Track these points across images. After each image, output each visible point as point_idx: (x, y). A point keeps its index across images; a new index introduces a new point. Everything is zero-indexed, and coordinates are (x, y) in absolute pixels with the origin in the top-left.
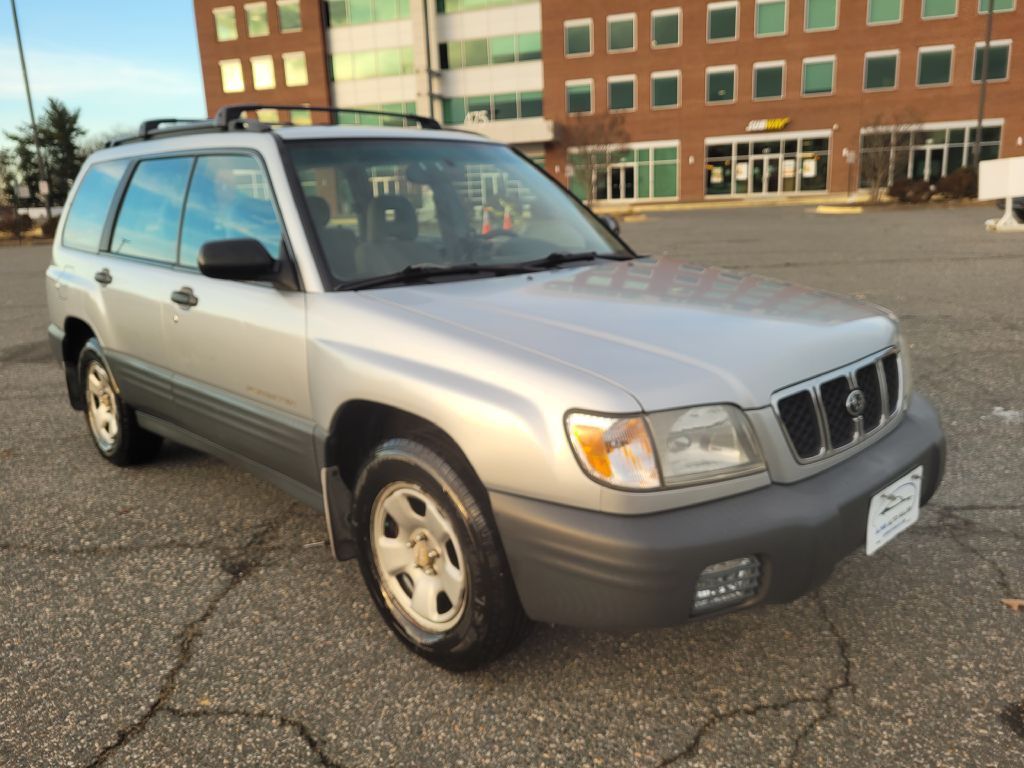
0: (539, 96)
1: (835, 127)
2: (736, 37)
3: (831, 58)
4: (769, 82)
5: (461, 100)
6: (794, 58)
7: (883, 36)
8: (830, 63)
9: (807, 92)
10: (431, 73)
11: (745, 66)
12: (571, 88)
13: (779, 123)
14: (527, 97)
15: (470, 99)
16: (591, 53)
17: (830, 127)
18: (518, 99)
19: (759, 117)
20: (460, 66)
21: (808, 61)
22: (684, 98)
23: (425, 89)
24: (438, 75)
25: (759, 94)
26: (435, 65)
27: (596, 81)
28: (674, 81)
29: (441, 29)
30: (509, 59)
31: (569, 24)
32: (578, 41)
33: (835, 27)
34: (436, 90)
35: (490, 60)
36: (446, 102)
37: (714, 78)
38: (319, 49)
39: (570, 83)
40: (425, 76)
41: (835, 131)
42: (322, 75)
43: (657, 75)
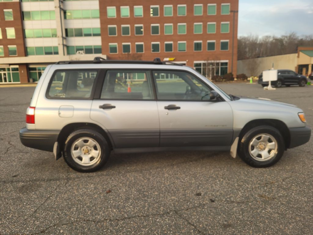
0: (100, 47)
1: (187, 60)
2: (159, 34)
3: (185, 42)
4: (169, 47)
5: (73, 47)
6: (175, 41)
7: (198, 37)
8: (185, 43)
9: (179, 51)
10: (63, 38)
11: (162, 43)
12: (110, 45)
13: (172, 59)
14: (95, 47)
15: (76, 46)
16: (117, 35)
17: (186, 61)
18: (93, 48)
19: (167, 57)
20: (72, 36)
21: (179, 42)
22: (145, 50)
23: (61, 43)
24: (65, 38)
25: (166, 51)
26: (64, 36)
27: (118, 44)
28: (142, 45)
29: (65, 24)
30: (89, 35)
31: (109, 26)
32: (112, 31)
33: (186, 33)
34: (65, 43)
35: (83, 35)
36: (68, 47)
37: (154, 45)
38: (20, 27)
39: (110, 44)
40: (61, 39)
41: (187, 62)
42: (22, 36)
43: (137, 43)
